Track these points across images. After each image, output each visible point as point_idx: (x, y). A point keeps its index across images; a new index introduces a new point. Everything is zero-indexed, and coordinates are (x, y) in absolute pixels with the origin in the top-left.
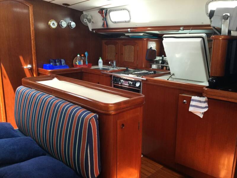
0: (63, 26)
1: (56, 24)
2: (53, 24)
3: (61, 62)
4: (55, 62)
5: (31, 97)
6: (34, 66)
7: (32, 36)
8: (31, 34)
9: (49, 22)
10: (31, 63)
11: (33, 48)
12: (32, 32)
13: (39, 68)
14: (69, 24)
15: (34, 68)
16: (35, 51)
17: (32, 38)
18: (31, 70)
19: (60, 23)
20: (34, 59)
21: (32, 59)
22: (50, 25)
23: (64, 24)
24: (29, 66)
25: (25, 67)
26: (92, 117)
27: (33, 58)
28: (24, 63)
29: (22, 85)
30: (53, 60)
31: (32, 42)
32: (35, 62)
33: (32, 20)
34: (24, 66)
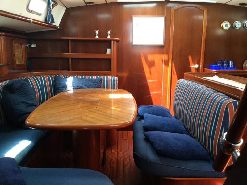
0: (237, 27)
1: (229, 26)
2: (226, 25)
3: (229, 63)
4: (223, 64)
5: (187, 86)
6: (201, 66)
7: (203, 38)
8: (203, 36)
9: (222, 24)
10: (198, 63)
11: (202, 49)
12: (204, 34)
13: (205, 69)
14: (244, 25)
15: (201, 68)
16: (204, 52)
17: (203, 40)
18: (198, 69)
19: (234, 24)
20: (201, 60)
21: (200, 60)
22: (223, 27)
23: (238, 25)
24: (196, 66)
25: (192, 67)
26: (231, 102)
27: (201, 58)
28: (192, 63)
29: (183, 78)
30: (220, 61)
31: (202, 43)
32: (202, 63)
33: (205, 23)
34: (192, 65)
